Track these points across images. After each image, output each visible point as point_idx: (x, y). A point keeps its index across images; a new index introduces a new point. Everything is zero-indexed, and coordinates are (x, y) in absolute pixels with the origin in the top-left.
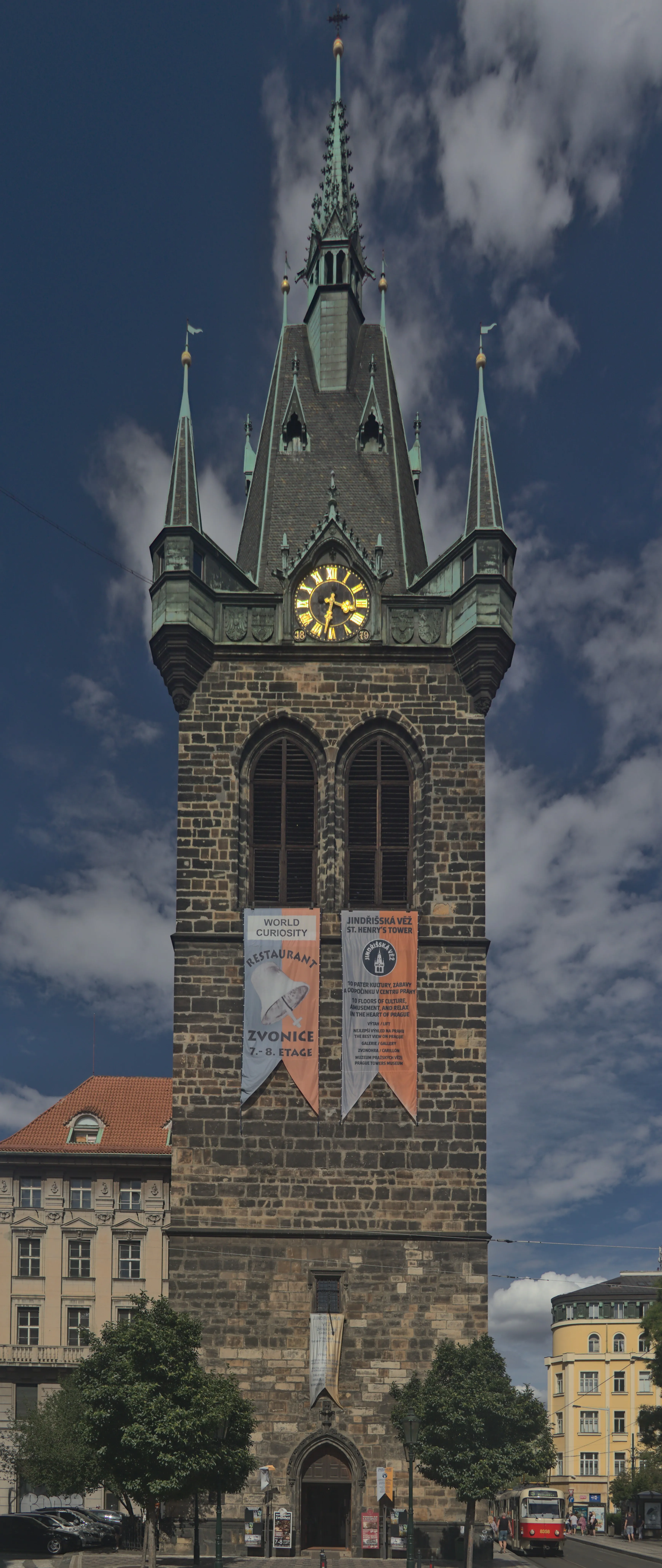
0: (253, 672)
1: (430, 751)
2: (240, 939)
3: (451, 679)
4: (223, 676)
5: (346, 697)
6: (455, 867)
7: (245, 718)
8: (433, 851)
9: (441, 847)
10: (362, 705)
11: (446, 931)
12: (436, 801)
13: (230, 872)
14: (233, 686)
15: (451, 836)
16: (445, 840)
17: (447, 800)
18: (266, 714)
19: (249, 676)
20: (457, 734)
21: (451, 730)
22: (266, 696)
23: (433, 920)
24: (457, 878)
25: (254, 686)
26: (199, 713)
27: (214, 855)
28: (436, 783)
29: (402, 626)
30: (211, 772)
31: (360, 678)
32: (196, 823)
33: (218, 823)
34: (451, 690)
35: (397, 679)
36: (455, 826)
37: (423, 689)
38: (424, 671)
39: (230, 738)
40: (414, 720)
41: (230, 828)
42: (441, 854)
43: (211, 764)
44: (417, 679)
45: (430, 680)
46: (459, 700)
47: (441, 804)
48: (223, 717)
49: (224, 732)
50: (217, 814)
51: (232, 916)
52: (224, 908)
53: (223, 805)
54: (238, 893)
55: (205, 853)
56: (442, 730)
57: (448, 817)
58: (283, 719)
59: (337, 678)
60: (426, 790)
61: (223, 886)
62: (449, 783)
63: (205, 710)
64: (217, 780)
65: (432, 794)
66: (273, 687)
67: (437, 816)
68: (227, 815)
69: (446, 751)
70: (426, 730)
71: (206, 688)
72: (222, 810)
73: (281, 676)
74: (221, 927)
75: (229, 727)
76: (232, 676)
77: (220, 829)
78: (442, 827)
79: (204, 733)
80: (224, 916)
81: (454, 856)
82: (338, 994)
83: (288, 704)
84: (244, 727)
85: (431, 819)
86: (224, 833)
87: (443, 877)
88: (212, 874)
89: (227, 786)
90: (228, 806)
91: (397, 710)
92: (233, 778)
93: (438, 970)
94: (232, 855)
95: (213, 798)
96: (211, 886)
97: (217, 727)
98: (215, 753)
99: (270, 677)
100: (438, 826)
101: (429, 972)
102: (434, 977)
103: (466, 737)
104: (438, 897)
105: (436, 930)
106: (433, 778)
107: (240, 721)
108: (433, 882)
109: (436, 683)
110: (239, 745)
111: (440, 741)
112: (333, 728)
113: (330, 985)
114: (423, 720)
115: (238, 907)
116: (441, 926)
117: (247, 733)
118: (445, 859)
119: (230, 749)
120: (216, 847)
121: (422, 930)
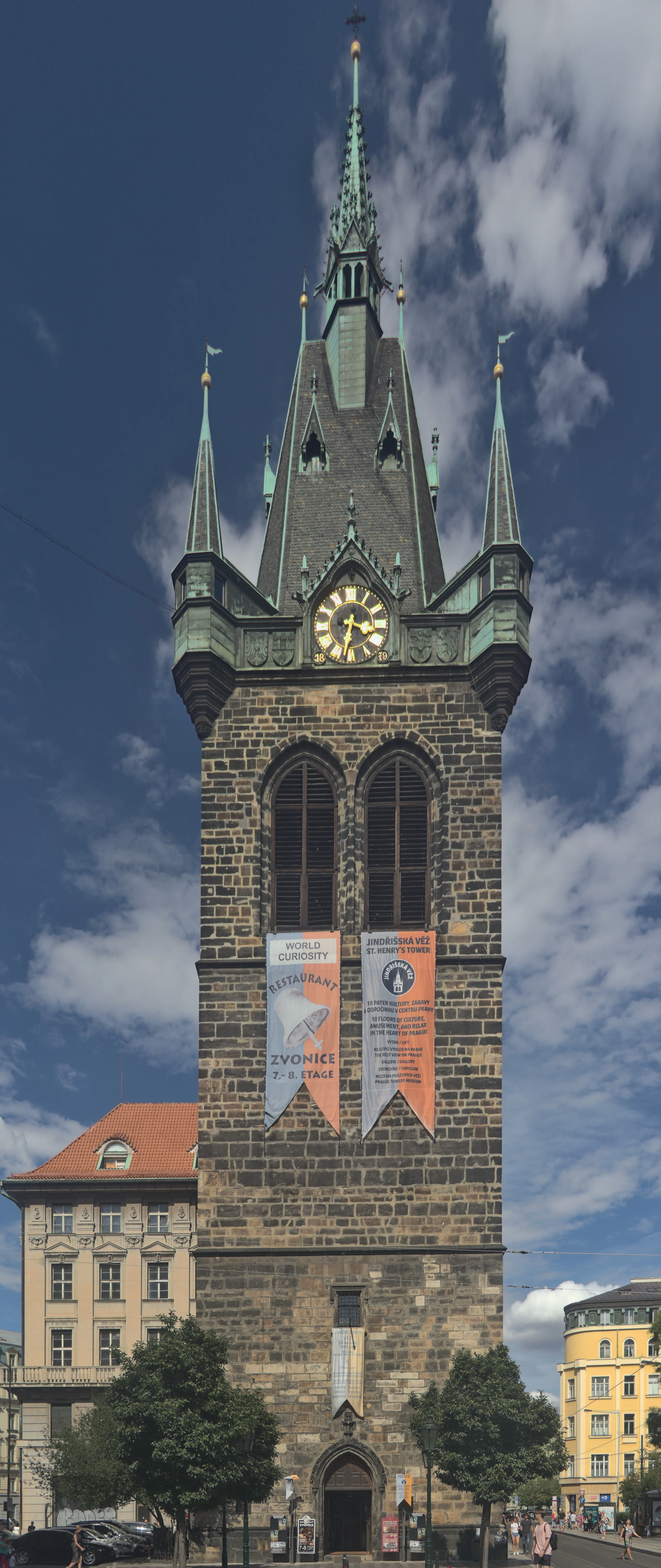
0: (274, 697)
1: (448, 771)
2: (263, 964)
3: (468, 698)
4: (244, 702)
5: (366, 719)
6: (472, 886)
7: (266, 743)
8: (451, 871)
9: (458, 866)
10: (381, 727)
11: (464, 949)
12: (454, 820)
13: (253, 898)
14: (254, 711)
15: (469, 855)
16: (462, 859)
17: (464, 820)
18: (287, 739)
19: (270, 701)
20: (474, 753)
21: (468, 749)
22: (287, 721)
23: (451, 938)
24: (474, 896)
25: (274, 712)
26: (221, 740)
27: (237, 882)
28: (454, 802)
29: (420, 645)
30: (233, 799)
31: (379, 699)
32: (219, 851)
33: (241, 850)
34: (468, 709)
35: (415, 699)
36: (472, 845)
37: (441, 708)
38: (441, 690)
39: (251, 764)
40: (432, 739)
41: (252, 854)
42: (458, 873)
43: (232, 790)
44: (435, 698)
45: (448, 698)
46: (476, 718)
47: (459, 823)
48: (244, 743)
49: (245, 759)
50: (240, 840)
51: (255, 942)
52: (247, 934)
53: (246, 832)
54: (261, 919)
55: (228, 880)
56: (459, 749)
57: (465, 836)
58: (304, 744)
59: (356, 700)
60: (444, 809)
61: (246, 912)
62: (466, 802)
63: (227, 737)
64: (240, 807)
65: (450, 814)
66: (294, 711)
67: (455, 836)
68: (250, 841)
69: (463, 770)
70: (444, 750)
71: (228, 715)
72: (245, 837)
73: (301, 701)
74: (245, 953)
75: (251, 753)
76: (253, 702)
77: (242, 855)
78: (459, 846)
79: (226, 760)
80: (247, 942)
81: (471, 875)
82: (358, 1016)
83: (308, 728)
84: (265, 753)
85: (448, 839)
86: (246, 859)
87: (460, 896)
88: (235, 901)
89: (249, 812)
90: (250, 832)
91: (415, 730)
92: (255, 804)
93: (455, 989)
94: (255, 881)
95: (235, 825)
96: (234, 912)
97: (239, 754)
98: (238, 779)
99: (291, 701)
100: (456, 845)
101: (446, 990)
102: (452, 995)
103: (483, 755)
104: (456, 916)
105: (453, 949)
106: (450, 797)
107: (262, 747)
108: (450, 902)
109: (453, 702)
110: (260, 771)
111: (457, 760)
112: (352, 751)
113: (350, 1006)
114: (441, 740)
115: (260, 933)
116: (458, 945)
117: (269, 759)
118: (462, 877)
119: (252, 775)
120: (239, 874)
121: (440, 949)
